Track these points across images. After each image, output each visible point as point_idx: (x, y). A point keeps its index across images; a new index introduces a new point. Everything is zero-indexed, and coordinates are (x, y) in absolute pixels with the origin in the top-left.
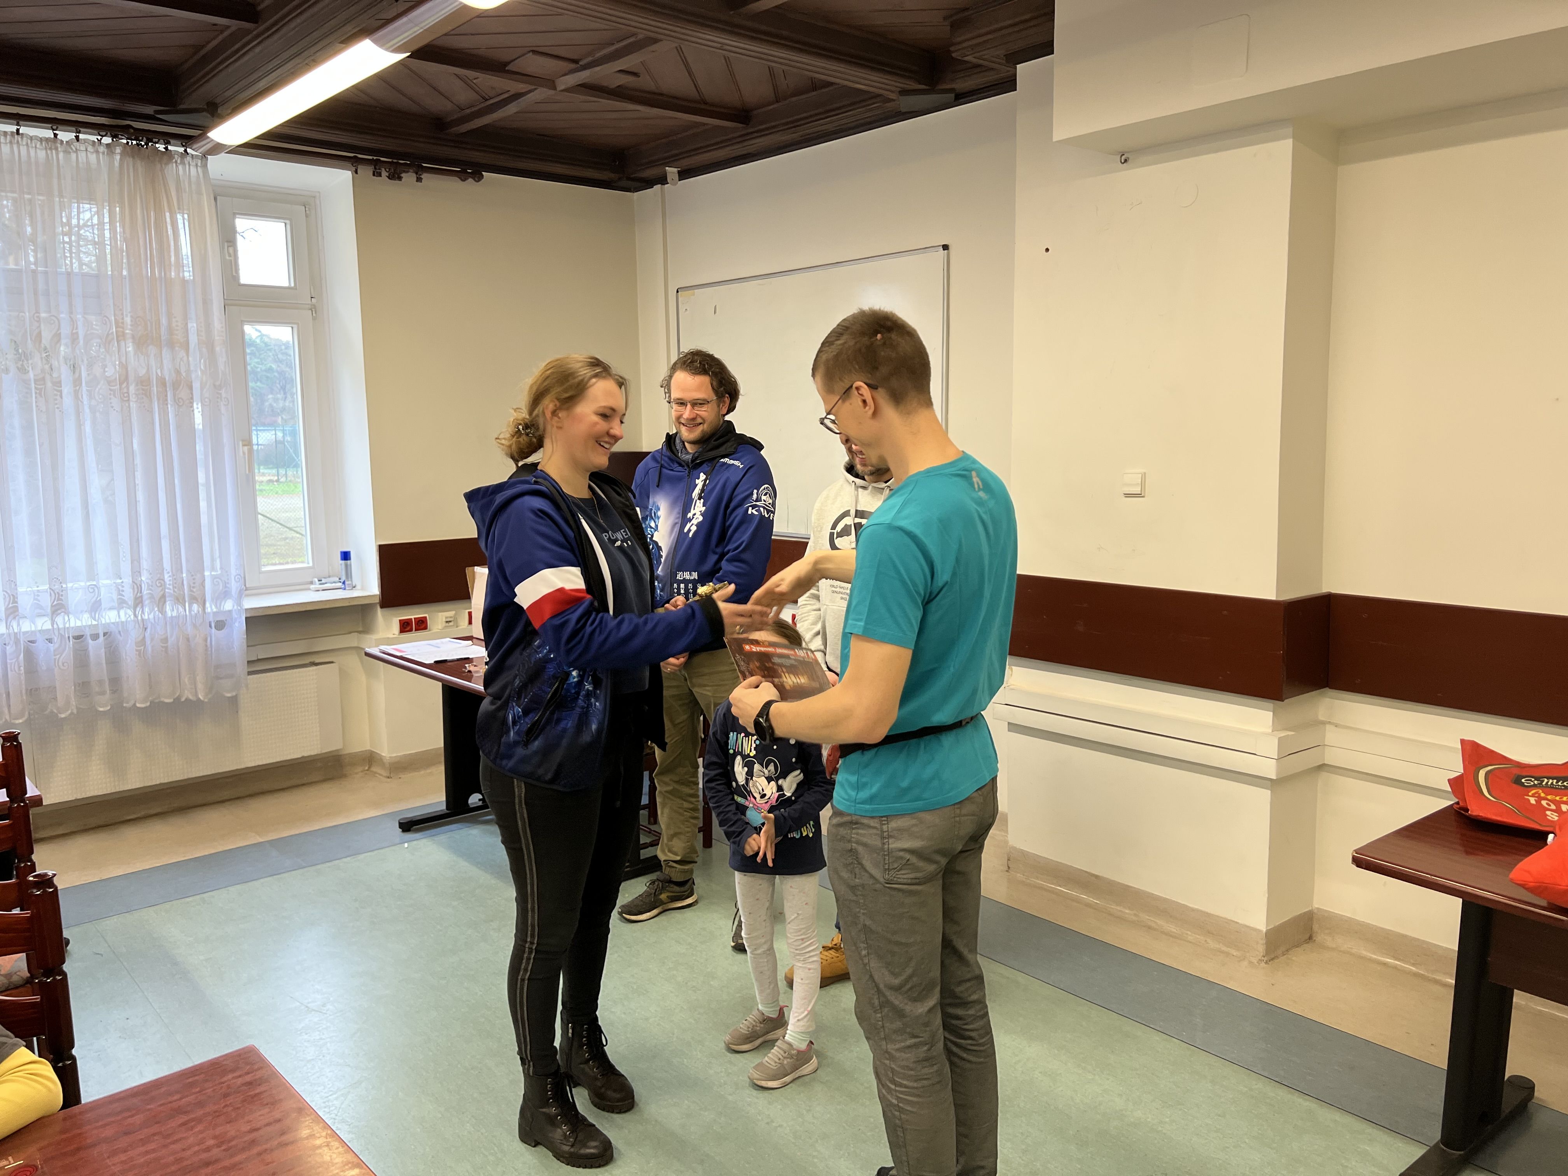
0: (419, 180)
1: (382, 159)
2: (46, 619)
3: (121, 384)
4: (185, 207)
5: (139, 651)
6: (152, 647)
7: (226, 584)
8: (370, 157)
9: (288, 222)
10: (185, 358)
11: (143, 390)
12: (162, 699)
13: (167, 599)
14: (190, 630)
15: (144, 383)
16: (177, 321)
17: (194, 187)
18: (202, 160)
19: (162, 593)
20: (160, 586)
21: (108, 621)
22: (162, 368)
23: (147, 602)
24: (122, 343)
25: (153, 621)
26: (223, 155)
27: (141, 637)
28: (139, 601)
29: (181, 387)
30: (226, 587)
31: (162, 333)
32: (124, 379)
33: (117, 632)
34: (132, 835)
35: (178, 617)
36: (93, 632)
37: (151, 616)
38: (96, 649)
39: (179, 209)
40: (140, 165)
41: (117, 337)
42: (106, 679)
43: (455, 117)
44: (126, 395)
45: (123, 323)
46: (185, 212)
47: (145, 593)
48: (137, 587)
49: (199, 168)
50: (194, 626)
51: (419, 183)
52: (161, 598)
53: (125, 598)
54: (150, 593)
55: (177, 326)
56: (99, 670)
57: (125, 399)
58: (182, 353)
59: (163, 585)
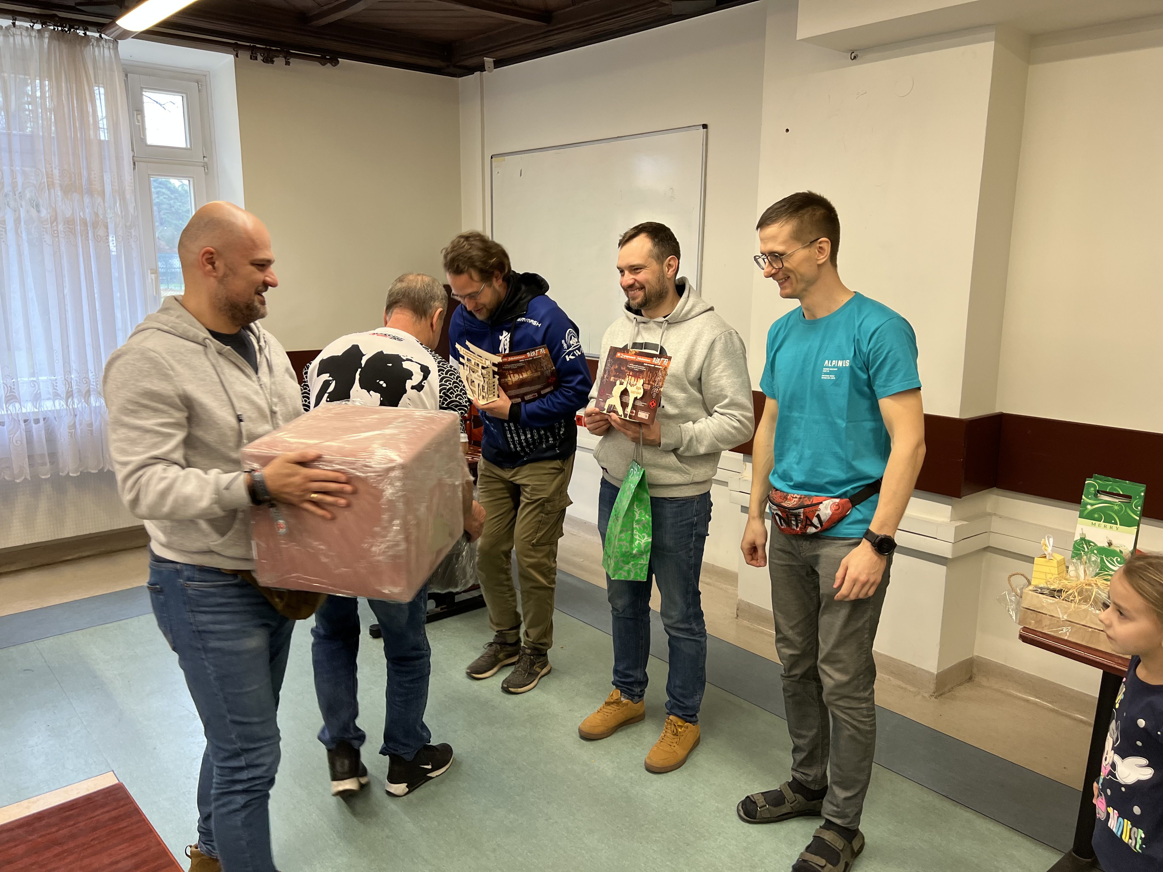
0: (288, 63)
1: (257, 46)
3: (52, 223)
4: (100, 82)
5: (71, 433)
6: (81, 430)
8: (248, 44)
9: (184, 95)
10: (102, 203)
11: (69, 228)
12: (90, 470)
13: (92, 393)
15: (70, 222)
16: (95, 174)
17: (107, 65)
18: (113, 43)
19: (87, 388)
20: (86, 383)
21: (46, 409)
22: (84, 212)
23: (76, 395)
24: (52, 191)
25: (81, 409)
26: (130, 40)
27: (72, 423)
28: (70, 395)
29: (99, 227)
31: (84, 184)
32: (54, 219)
33: (53, 418)
34: (67, 573)
36: (35, 418)
37: (80, 406)
39: (96, 83)
40: (64, 46)
41: (48, 186)
42: (46, 454)
43: (316, 12)
44: (56, 232)
45: (52, 175)
46: (101, 85)
47: (75, 388)
48: (68, 383)
49: (111, 50)
51: (287, 66)
52: (86, 393)
53: (59, 392)
54: (78, 388)
55: (95, 178)
56: (40, 447)
57: (55, 235)
58: (99, 200)
59: (88, 383)
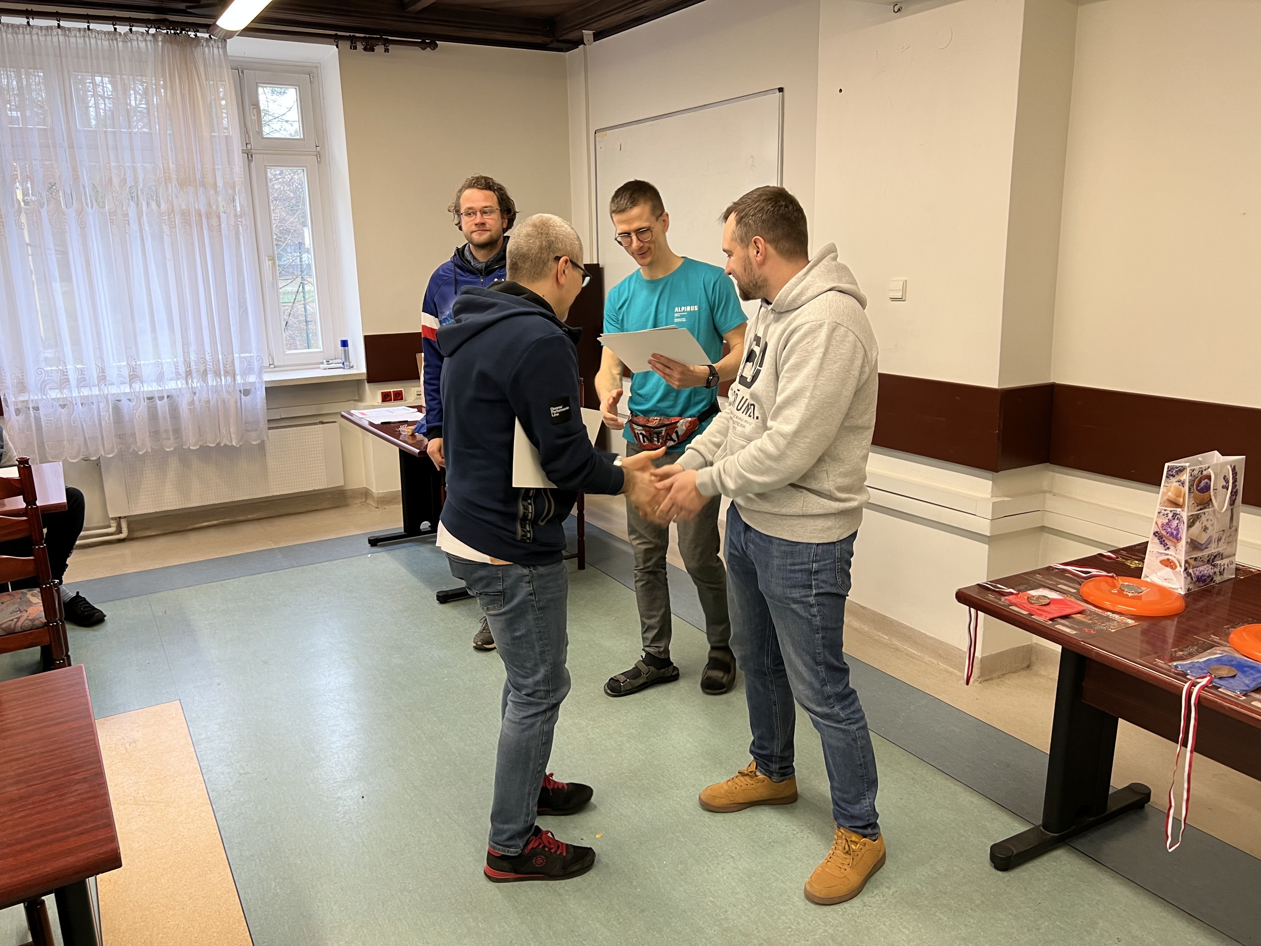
2: (125, 385)
3: (169, 215)
5: (190, 409)
6: (200, 406)
7: (249, 363)
8: (348, 34)
9: (298, 88)
10: (215, 196)
11: (185, 219)
12: (208, 444)
13: (208, 372)
14: (225, 395)
15: (186, 214)
16: (208, 168)
17: (217, 63)
18: (221, 43)
19: (204, 368)
20: (203, 363)
22: (198, 203)
23: (195, 375)
24: (170, 185)
25: (200, 388)
26: (234, 38)
27: (191, 399)
28: (189, 373)
29: (212, 218)
30: (250, 365)
31: (198, 177)
32: (172, 212)
33: (176, 395)
35: (216, 386)
36: (160, 395)
37: (198, 385)
38: (162, 406)
41: (165, 180)
42: (170, 428)
44: (173, 223)
45: (169, 169)
47: (193, 368)
48: (188, 364)
49: (221, 48)
50: (228, 392)
51: (387, 53)
52: (204, 373)
53: (180, 371)
54: (196, 368)
55: (208, 171)
56: (165, 424)
57: (173, 226)
58: (212, 192)
59: (205, 362)
